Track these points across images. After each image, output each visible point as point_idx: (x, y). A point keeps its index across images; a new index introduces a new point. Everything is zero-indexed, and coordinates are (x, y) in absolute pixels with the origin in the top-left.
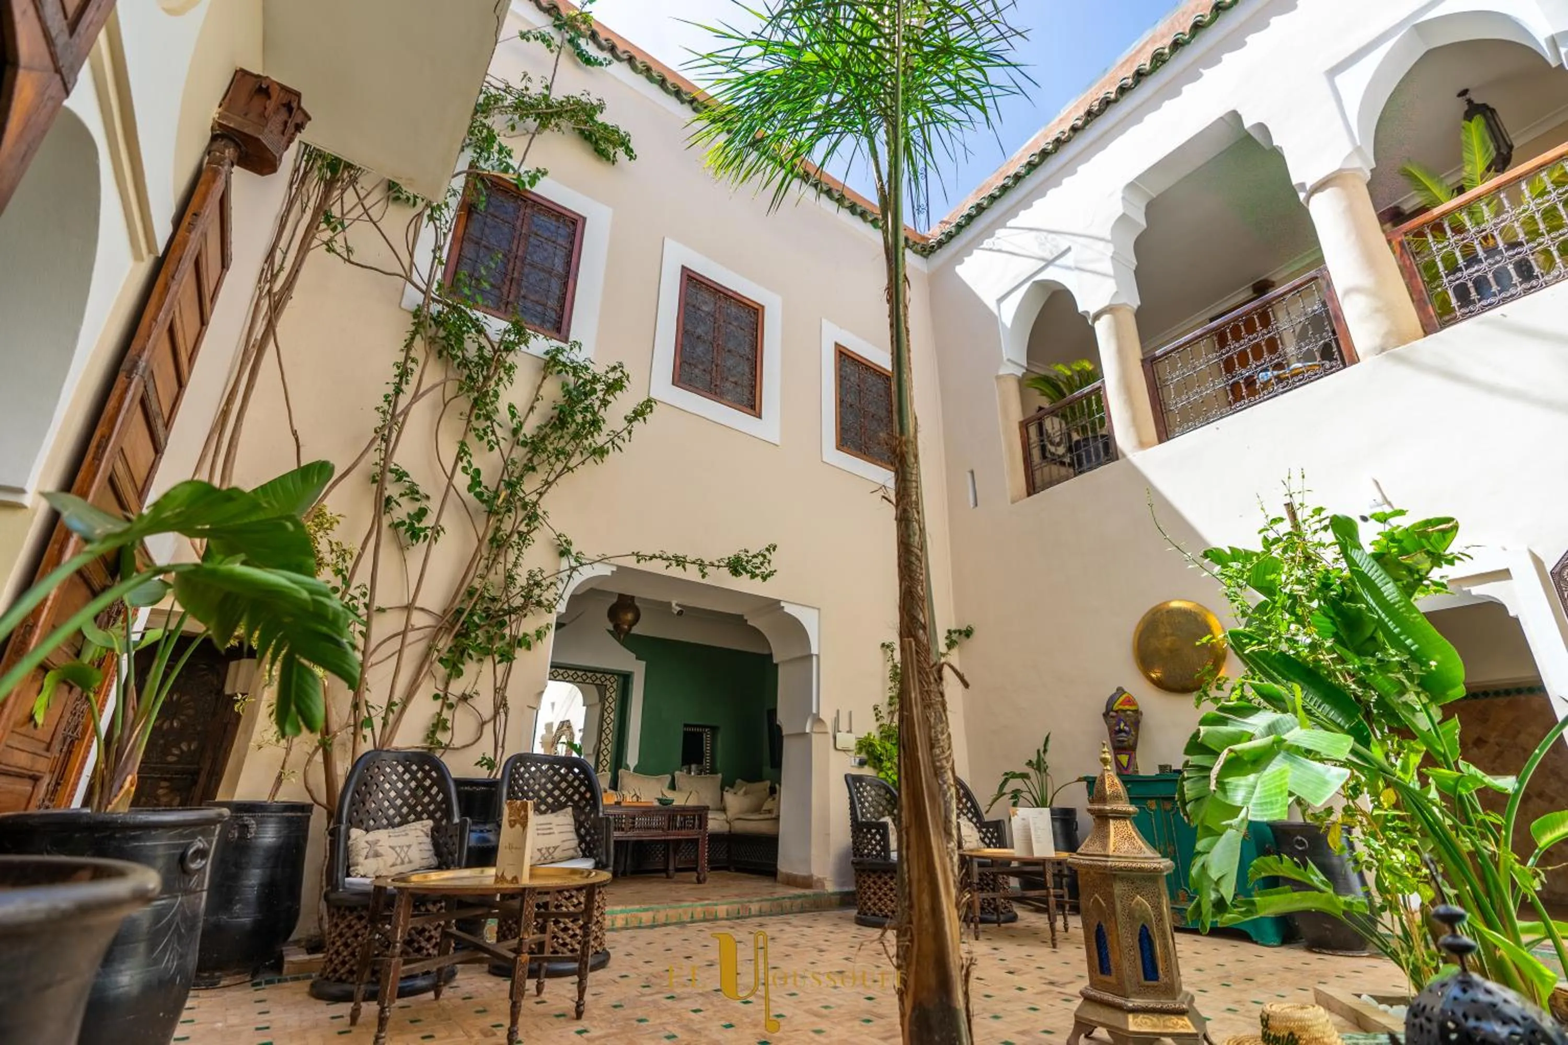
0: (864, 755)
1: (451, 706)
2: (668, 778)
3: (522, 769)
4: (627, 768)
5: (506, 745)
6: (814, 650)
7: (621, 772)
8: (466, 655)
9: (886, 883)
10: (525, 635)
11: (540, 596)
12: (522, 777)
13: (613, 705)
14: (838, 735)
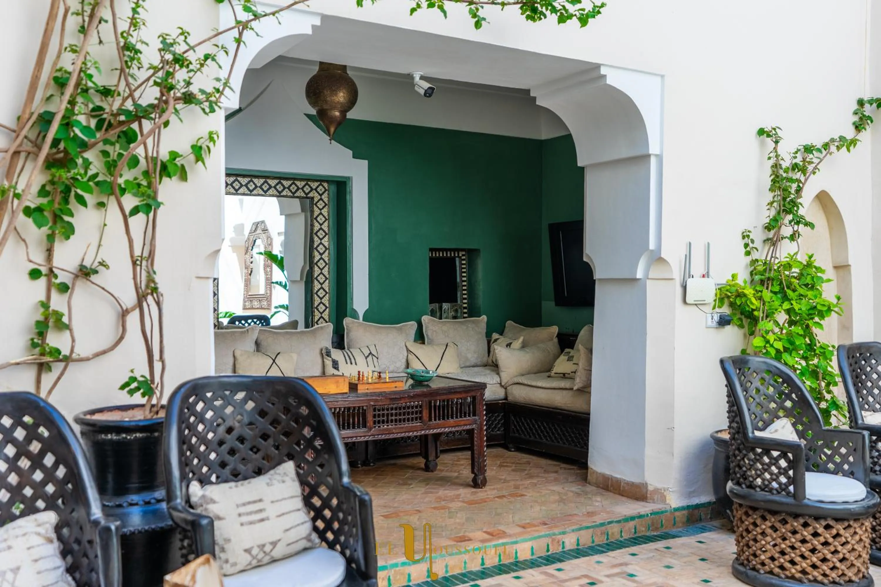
0: (726, 310)
1: (64, 288)
2: (413, 325)
3: (200, 406)
4: (355, 315)
5: (166, 356)
6: (654, 149)
7: (347, 321)
8: (72, 199)
9: (794, 532)
10: (174, 155)
11: (188, 83)
12: (201, 419)
13: (325, 227)
14: (690, 282)
